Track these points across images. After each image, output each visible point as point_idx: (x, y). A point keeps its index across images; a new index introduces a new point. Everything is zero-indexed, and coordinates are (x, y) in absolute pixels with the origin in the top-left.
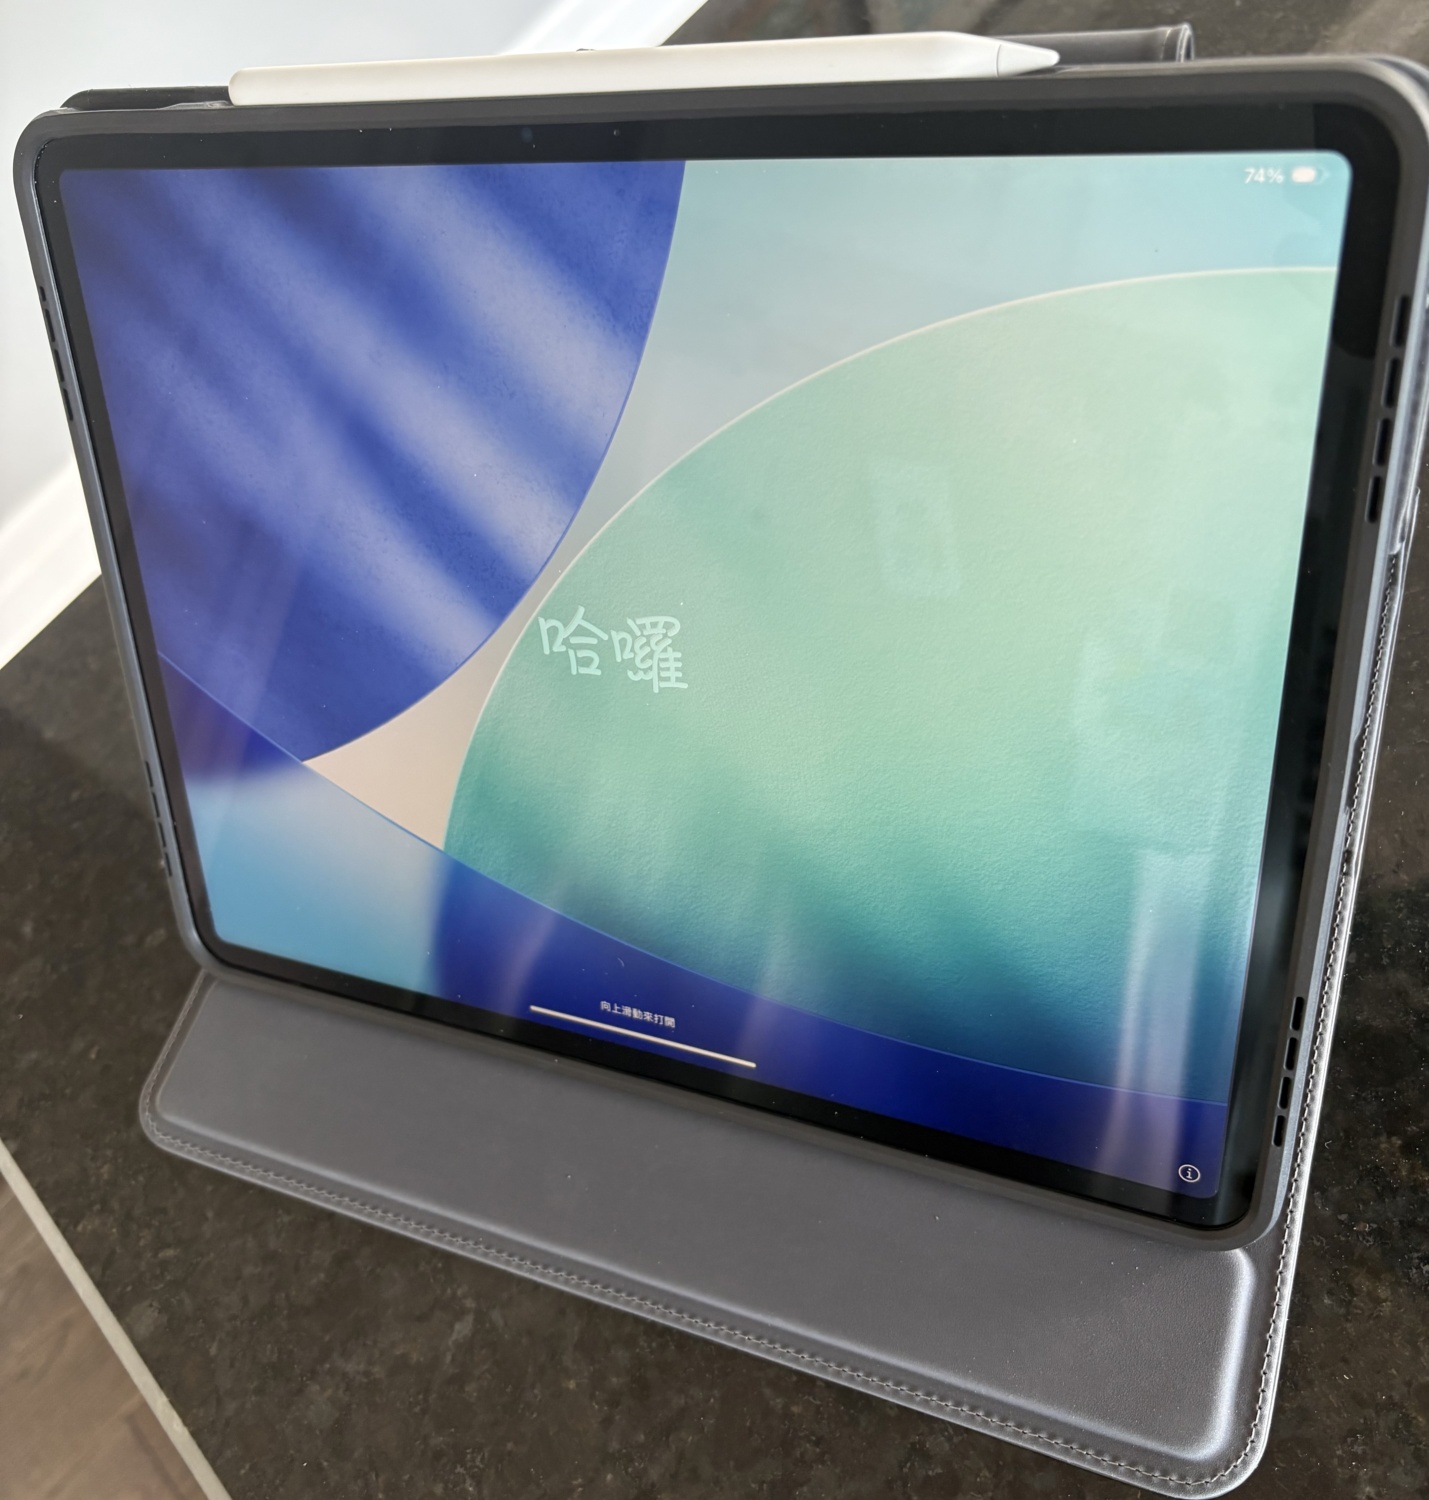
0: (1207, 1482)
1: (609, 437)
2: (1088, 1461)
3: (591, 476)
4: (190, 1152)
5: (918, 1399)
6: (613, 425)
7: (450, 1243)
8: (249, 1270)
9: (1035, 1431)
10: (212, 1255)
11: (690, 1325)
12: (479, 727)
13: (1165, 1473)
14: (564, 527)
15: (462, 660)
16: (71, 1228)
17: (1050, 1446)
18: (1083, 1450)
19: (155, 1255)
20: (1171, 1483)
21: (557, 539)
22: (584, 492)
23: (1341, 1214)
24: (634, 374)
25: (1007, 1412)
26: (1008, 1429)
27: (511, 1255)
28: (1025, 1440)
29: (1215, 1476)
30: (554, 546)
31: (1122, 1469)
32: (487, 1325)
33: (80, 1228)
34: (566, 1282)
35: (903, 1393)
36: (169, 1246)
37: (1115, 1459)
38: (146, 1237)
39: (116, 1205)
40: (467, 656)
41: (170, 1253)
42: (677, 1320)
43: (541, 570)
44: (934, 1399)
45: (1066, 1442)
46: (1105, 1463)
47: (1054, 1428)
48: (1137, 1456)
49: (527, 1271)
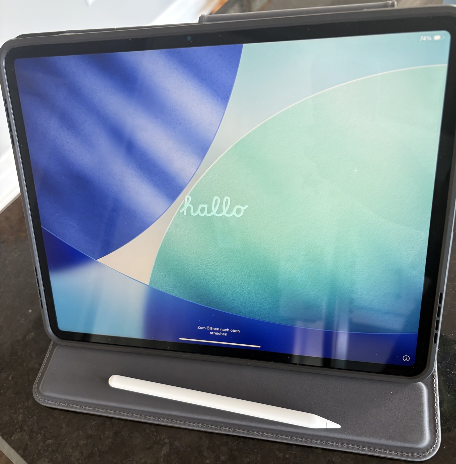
0: (426, 454)
1: (214, 135)
2: (388, 454)
3: (208, 148)
4: (55, 405)
5: (329, 444)
6: (216, 131)
7: (158, 421)
8: (81, 442)
9: (369, 448)
10: (67, 440)
11: (248, 434)
12: (164, 240)
13: (412, 453)
14: (198, 167)
15: (158, 217)
16: (9, 439)
17: (374, 452)
18: (385, 451)
19: (44, 443)
20: (415, 456)
21: (194, 172)
22: (205, 154)
23: (447, 369)
24: (224, 114)
25: (358, 443)
26: (360, 449)
27: (181, 421)
28: (366, 451)
29: (428, 451)
30: (193, 174)
31: (399, 455)
32: (174, 447)
33: (12, 438)
34: (202, 427)
35: (324, 443)
36: (49, 439)
37: (396, 452)
38: (40, 437)
39: (26, 428)
40: (160, 215)
41: (49, 441)
42: (243, 433)
43: (189, 182)
44: (334, 443)
45: (380, 450)
46: (393, 454)
47: (375, 446)
48: (403, 450)
49: (187, 426)
